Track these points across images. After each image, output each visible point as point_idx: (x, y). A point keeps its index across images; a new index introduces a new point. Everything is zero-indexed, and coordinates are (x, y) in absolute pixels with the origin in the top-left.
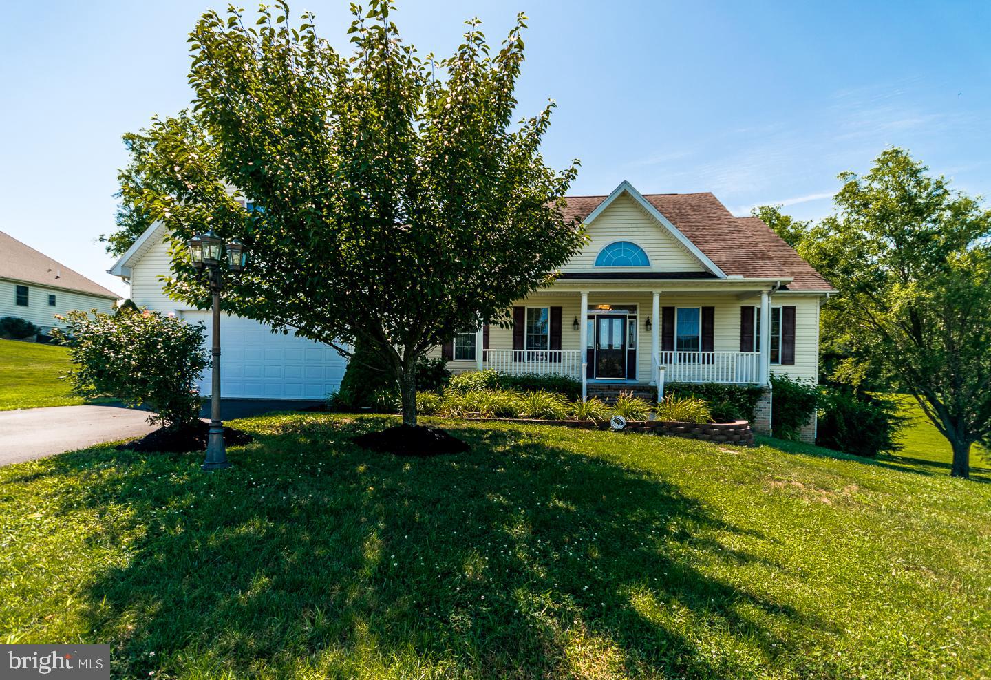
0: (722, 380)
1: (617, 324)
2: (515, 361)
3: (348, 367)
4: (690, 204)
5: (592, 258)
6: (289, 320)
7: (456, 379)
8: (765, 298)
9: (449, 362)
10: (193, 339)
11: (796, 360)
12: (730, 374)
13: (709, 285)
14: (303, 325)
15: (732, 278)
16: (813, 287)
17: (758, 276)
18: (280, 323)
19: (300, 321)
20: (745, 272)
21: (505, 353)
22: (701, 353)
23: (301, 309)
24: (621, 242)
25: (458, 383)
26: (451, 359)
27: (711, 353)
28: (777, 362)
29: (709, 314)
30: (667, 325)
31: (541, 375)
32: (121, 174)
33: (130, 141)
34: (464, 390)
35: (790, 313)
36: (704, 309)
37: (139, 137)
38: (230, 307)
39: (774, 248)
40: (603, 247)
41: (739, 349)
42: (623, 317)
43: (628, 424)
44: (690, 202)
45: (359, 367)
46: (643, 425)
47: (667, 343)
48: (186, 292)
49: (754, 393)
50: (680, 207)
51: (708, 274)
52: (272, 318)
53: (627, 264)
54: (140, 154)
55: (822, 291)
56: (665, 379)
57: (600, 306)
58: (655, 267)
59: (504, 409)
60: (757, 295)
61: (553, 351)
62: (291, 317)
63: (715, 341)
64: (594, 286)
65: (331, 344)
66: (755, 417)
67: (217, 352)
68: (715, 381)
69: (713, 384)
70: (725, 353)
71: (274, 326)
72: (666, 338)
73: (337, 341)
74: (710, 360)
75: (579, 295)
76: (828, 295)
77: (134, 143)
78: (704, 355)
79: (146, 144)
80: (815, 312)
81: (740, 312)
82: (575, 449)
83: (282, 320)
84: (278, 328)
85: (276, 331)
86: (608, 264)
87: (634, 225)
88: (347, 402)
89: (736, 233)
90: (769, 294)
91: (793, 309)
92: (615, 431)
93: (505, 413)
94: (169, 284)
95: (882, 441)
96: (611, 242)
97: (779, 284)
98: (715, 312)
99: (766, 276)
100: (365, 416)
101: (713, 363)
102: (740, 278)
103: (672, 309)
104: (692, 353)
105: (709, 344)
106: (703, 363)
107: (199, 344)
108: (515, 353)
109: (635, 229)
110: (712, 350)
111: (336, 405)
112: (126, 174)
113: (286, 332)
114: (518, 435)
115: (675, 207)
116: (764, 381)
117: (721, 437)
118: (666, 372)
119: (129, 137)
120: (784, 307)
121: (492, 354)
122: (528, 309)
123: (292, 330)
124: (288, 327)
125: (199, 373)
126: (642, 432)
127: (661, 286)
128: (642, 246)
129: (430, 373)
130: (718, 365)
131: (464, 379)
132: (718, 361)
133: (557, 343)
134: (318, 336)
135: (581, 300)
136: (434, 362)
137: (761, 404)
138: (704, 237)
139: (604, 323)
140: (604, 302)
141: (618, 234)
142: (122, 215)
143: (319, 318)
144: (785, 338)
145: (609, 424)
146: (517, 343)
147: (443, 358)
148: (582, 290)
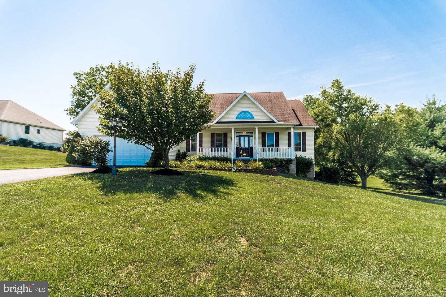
0: (279, 157)
1: (247, 138)
2: (211, 152)
3: (152, 154)
4: (274, 96)
5: (235, 116)
6: (133, 139)
7: (189, 158)
8: (292, 129)
9: (188, 153)
10: (107, 144)
11: (307, 150)
12: (283, 155)
13: (273, 125)
14: (137, 140)
15: (280, 123)
16: (311, 125)
17: (289, 122)
18: (130, 140)
19: (136, 139)
20: (285, 121)
21: (206, 149)
22: (275, 148)
23: (135, 136)
24: (244, 111)
25: (189, 159)
26: (189, 151)
27: (278, 148)
28: (301, 151)
29: (277, 135)
30: (263, 139)
31: (218, 156)
32: (72, 87)
33: (76, 75)
34: (191, 161)
35: (304, 134)
36: (276, 133)
37: (79, 73)
38: (118, 136)
39: (302, 111)
40: (239, 113)
41: (288, 146)
42: (248, 136)
43: (237, 170)
44: (274, 95)
45: (156, 154)
46: (242, 170)
47: (264, 145)
48: (103, 131)
49: (289, 161)
50: (270, 97)
51: (273, 122)
52: (128, 138)
53: (247, 118)
54: (79, 79)
55: (313, 127)
56: (259, 157)
57: (244, 132)
58: (256, 119)
59: (200, 166)
60: (290, 128)
61: (224, 148)
62: (133, 138)
63: (280, 144)
64: (236, 126)
65: (144, 146)
66: (289, 169)
67: (115, 147)
68: (277, 158)
69: (276, 158)
70: (283, 148)
71: (128, 141)
72: (263, 143)
73: (146, 145)
74: (278, 151)
75: (231, 129)
76: (316, 128)
77: (77, 76)
78: (276, 148)
79: (81, 76)
80: (312, 134)
81: (288, 134)
82: (215, 175)
83: (130, 139)
84: (129, 141)
85: (129, 142)
86: (240, 118)
87: (249, 105)
88: (151, 165)
89: (286, 107)
90: (293, 128)
91: (305, 133)
92: (233, 172)
93: (200, 167)
94: (99, 129)
95: (338, 178)
96: (242, 111)
97: (295, 125)
98: (279, 134)
99: (291, 122)
100: (156, 168)
101: (279, 152)
102: (282, 123)
103: (265, 133)
104: (272, 148)
105: (277, 145)
106: (276, 152)
107: (108, 146)
108: (211, 149)
109: (249, 107)
110: (279, 147)
111: (148, 165)
112: (74, 86)
113: (131, 142)
114: (201, 172)
115: (269, 97)
116: (293, 157)
117: (265, 173)
118: (259, 155)
119: (76, 74)
120: (302, 132)
121: (203, 149)
122: (216, 134)
123: (133, 142)
124: (132, 141)
125: (108, 154)
126: (241, 172)
127: (258, 126)
128: (251, 112)
129: (181, 156)
130: (281, 152)
131: (192, 158)
132: (281, 151)
133: (226, 145)
134: (141, 144)
135: (232, 130)
136: (183, 152)
137: (292, 165)
138: (275, 108)
139: (242, 138)
140: (245, 131)
141: (243, 108)
142: (72, 102)
143: (141, 138)
144: (303, 143)
145: (231, 170)
146: (212, 145)
147: (186, 151)
148: (232, 127)
